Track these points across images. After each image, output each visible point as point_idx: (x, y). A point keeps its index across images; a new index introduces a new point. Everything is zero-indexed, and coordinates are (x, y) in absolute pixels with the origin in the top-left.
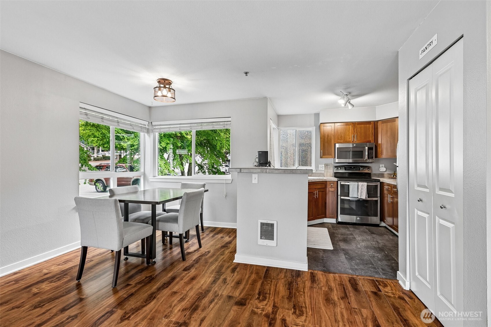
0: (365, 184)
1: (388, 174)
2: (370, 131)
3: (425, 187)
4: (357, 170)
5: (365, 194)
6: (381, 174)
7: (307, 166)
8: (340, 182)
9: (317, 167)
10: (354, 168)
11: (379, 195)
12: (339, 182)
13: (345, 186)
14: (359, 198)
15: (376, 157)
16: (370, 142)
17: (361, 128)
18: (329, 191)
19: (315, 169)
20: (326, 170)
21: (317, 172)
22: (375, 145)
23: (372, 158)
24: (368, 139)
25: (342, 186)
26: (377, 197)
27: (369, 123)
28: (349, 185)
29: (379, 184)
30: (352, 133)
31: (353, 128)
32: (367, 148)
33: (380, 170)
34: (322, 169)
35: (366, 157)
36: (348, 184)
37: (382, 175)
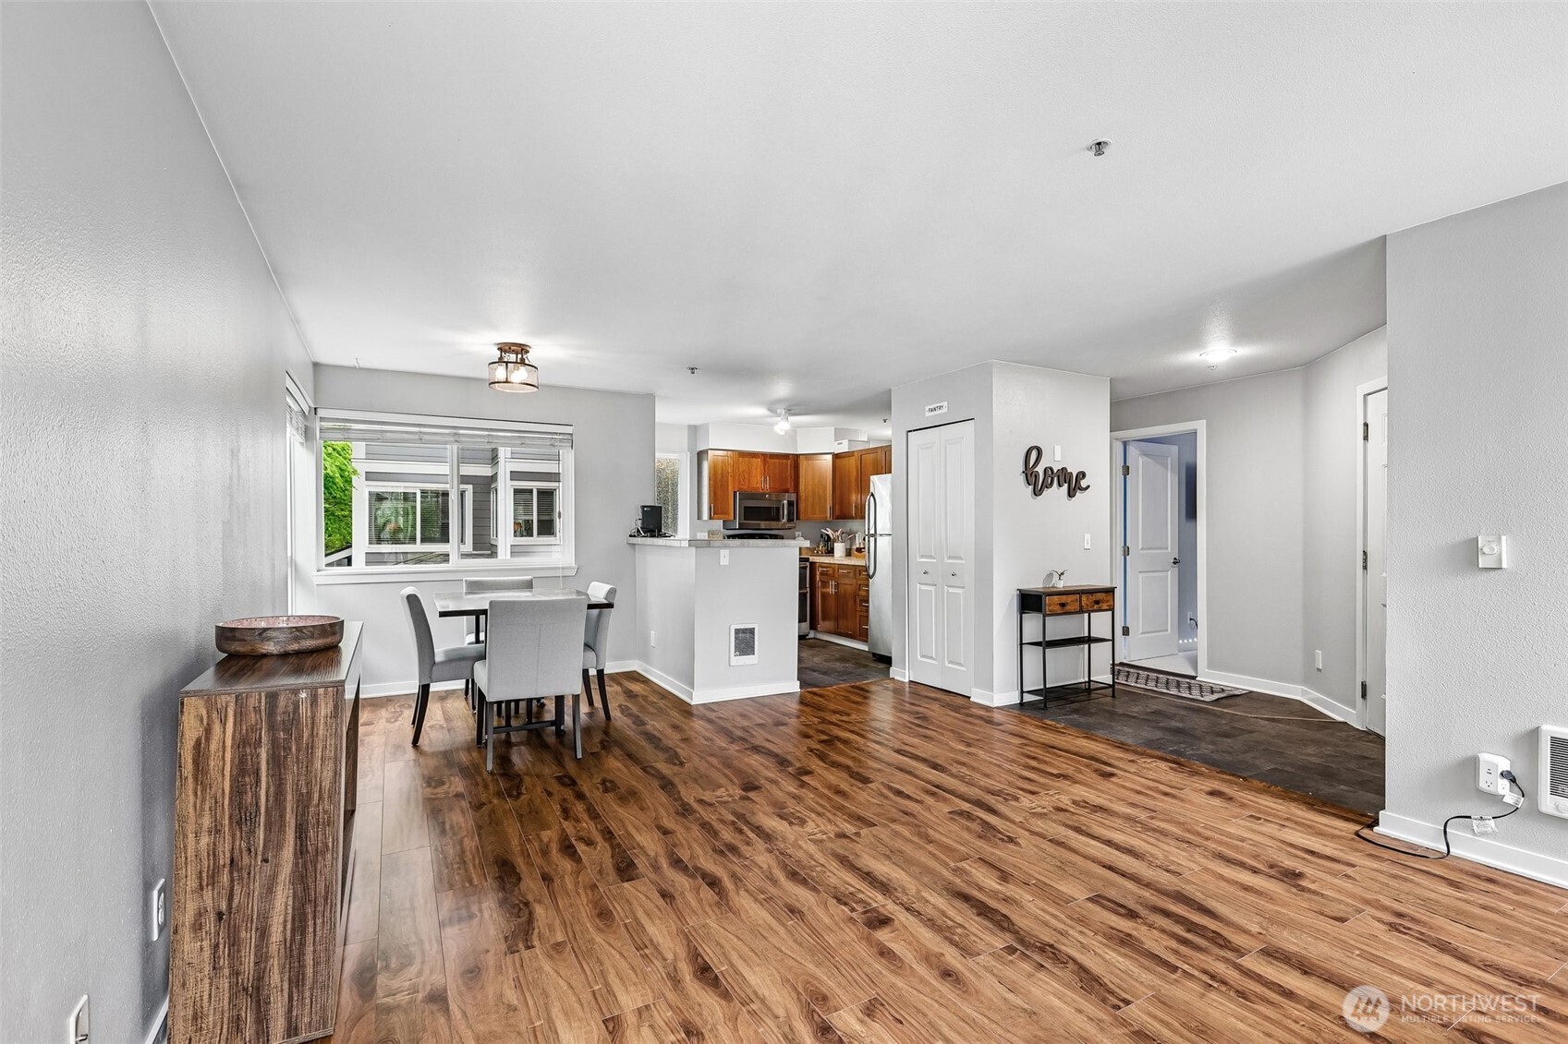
2: (787, 470)
3: (931, 557)
11: (808, 585)
15: (798, 518)
16: (788, 491)
17: (774, 464)
22: (796, 498)
23: (793, 520)
24: (786, 487)
26: (806, 588)
27: (786, 456)
30: (761, 474)
31: (762, 464)
32: (785, 502)
35: (785, 520)
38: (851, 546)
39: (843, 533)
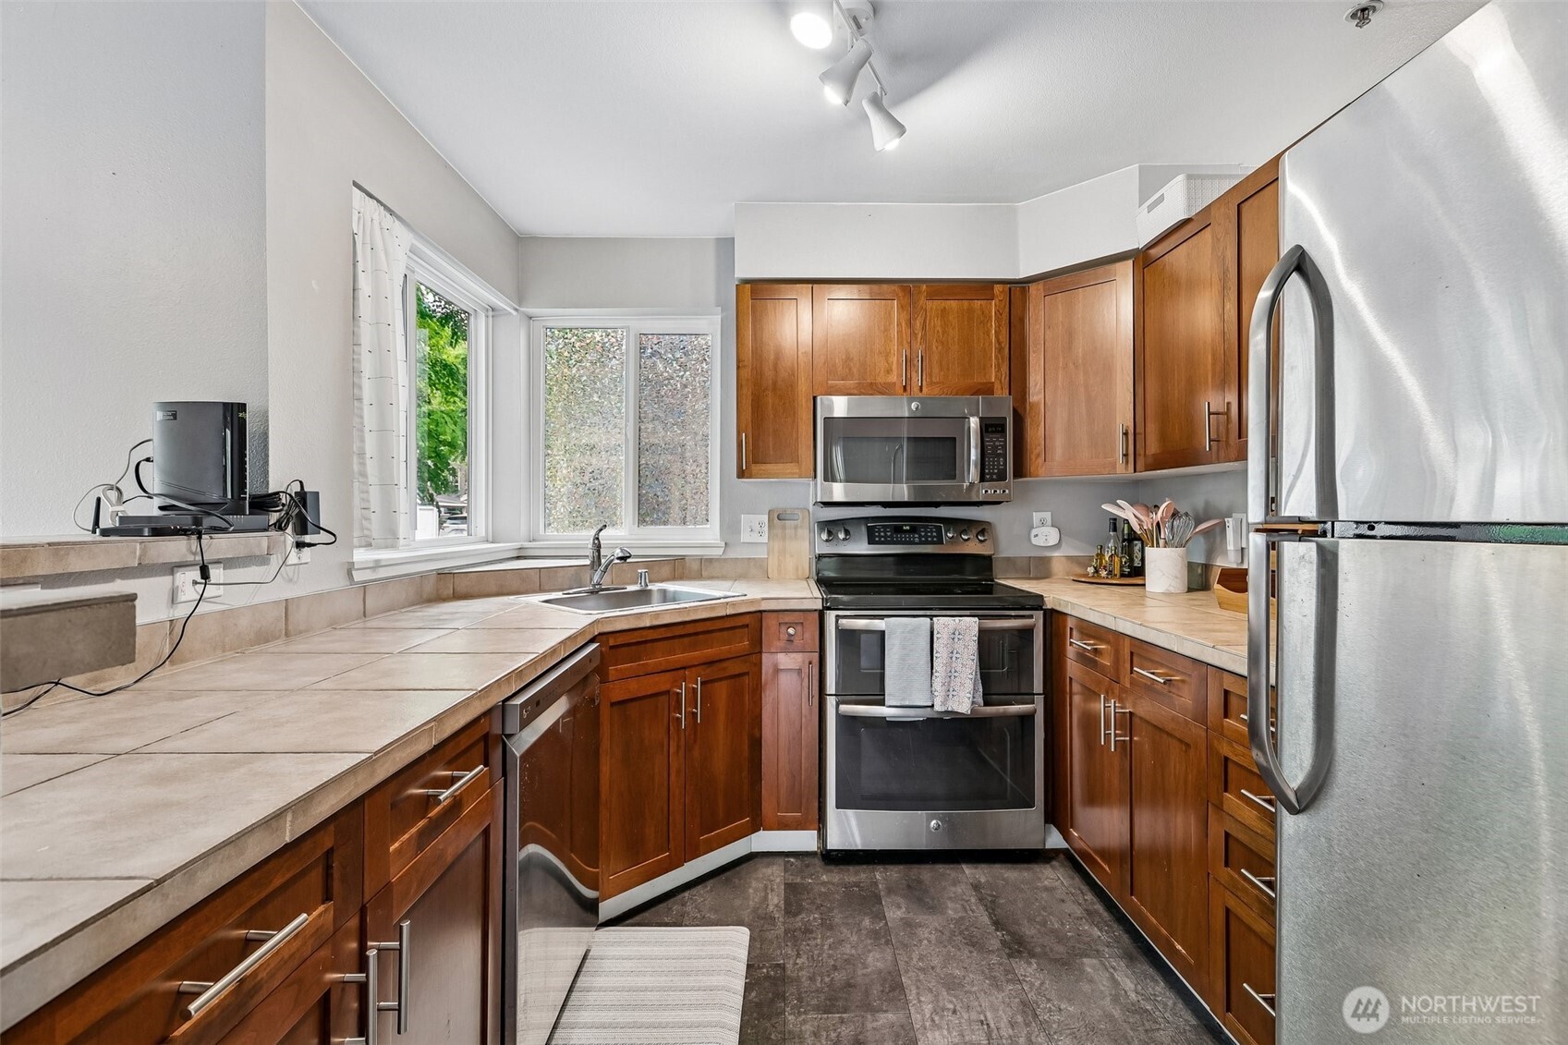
0: (970, 625)
1: (1068, 558)
2: (988, 333)
4: (926, 543)
5: (969, 685)
6: (1035, 557)
7: (665, 523)
8: (838, 617)
9: (730, 527)
10: (913, 530)
11: (1038, 686)
12: (831, 616)
13: (863, 637)
14: (937, 708)
15: (1019, 473)
16: (987, 390)
17: (944, 313)
18: (777, 671)
19: (722, 539)
20: (777, 545)
21: (731, 555)
22: (1015, 411)
23: (1002, 477)
24: (978, 379)
25: (847, 637)
26: (1028, 696)
27: (983, 288)
28: (883, 633)
29: (1037, 620)
30: (900, 343)
31: (905, 315)
32: (974, 422)
33: (1034, 541)
34: (755, 538)
35: (973, 474)
36: (879, 625)
37: (1039, 567)
38: (1210, 553)
39: (1175, 515)
